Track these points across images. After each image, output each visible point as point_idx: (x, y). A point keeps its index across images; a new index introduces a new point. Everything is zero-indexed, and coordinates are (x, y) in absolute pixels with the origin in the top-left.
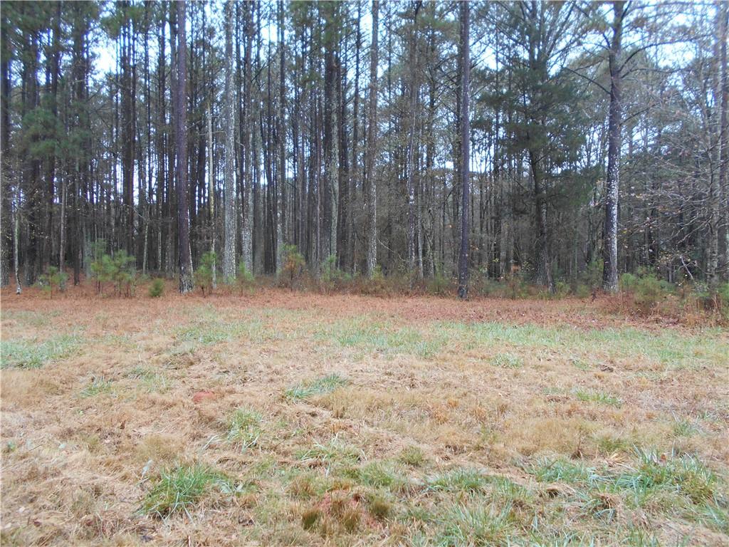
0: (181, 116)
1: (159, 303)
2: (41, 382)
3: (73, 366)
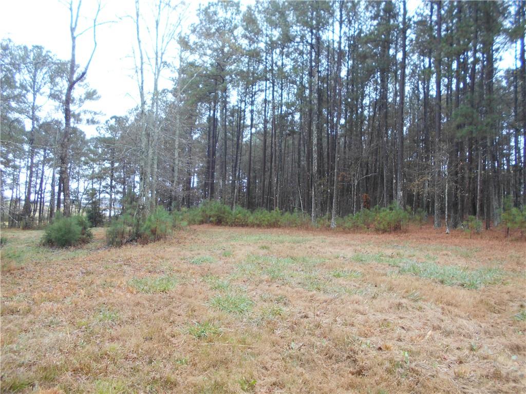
2: (482, 301)
3: (502, 292)
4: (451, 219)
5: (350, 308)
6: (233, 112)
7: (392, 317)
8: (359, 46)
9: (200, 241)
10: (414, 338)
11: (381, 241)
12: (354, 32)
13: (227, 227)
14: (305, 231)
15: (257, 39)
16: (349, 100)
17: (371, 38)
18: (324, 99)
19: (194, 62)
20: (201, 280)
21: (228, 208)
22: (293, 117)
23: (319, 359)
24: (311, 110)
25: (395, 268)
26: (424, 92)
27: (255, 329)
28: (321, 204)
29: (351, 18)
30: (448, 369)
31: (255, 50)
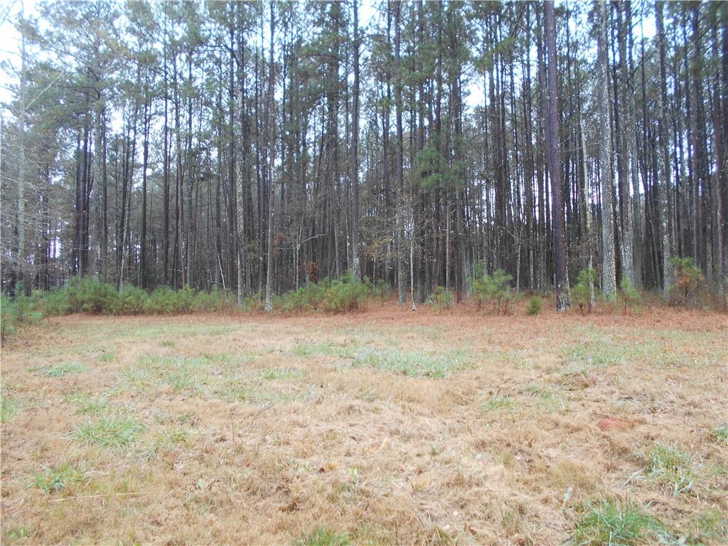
0: (553, 134)
1: (537, 320)
2: (448, 392)
3: (471, 379)
4: (418, 292)
5: (286, 420)
6: (117, 143)
7: (340, 426)
8: (300, 59)
9: (65, 340)
10: (366, 449)
11: (332, 325)
12: (292, 39)
13: (111, 317)
14: (228, 317)
15: (151, 36)
16: (288, 133)
17: (314, 51)
18: (253, 130)
19: (49, 64)
20: (61, 400)
21: (111, 288)
22: (208, 154)
23: (237, 496)
24: (233, 145)
25: (348, 360)
26: (384, 127)
27: (144, 467)
28: (252, 279)
29: (287, 20)
30: (406, 483)
31: (148, 52)
